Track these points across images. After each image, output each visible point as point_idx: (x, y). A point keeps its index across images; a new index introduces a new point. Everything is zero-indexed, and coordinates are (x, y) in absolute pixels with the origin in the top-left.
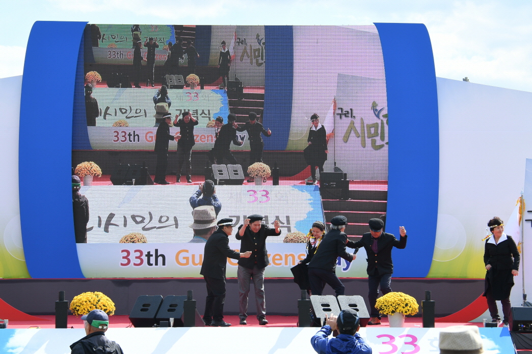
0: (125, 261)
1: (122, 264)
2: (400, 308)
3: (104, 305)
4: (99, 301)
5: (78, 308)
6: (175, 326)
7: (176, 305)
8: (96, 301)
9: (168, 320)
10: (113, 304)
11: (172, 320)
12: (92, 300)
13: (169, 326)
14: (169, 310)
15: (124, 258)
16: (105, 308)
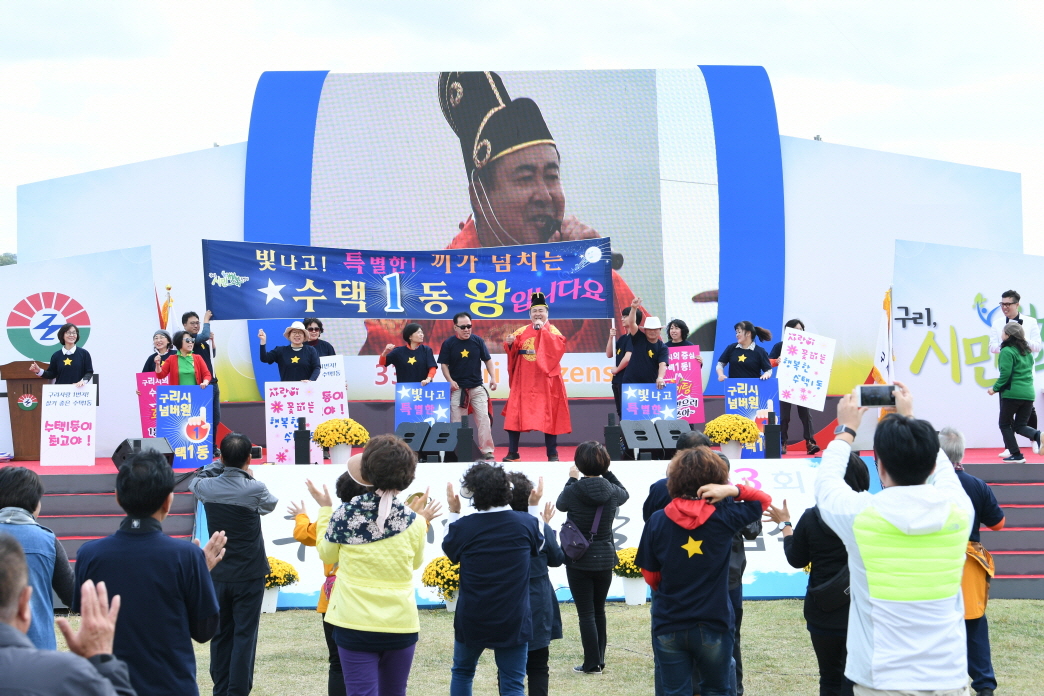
0: (382, 379)
1: (377, 383)
2: (736, 435)
3: (355, 435)
4: (349, 430)
5: (322, 439)
6: (446, 460)
7: (447, 435)
8: (345, 430)
9: (438, 453)
10: (367, 434)
11: (442, 454)
12: (340, 430)
13: (439, 461)
14: (438, 441)
15: (379, 374)
16: (357, 438)
